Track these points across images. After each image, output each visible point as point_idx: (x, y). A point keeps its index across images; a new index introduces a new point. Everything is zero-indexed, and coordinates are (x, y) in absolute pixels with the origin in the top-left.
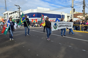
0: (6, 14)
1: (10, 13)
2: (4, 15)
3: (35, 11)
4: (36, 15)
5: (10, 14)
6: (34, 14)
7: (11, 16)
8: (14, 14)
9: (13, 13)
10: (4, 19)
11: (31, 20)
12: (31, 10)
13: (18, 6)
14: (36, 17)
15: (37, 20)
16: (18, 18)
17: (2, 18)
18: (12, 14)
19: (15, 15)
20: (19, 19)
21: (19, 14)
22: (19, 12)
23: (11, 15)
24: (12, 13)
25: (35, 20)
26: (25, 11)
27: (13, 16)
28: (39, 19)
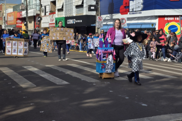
7: (54, 2)
10: (24, 14)
11: (156, 21)
16: (90, 10)
17: (15, 8)
20: (94, 13)
25: (176, 21)
27: (63, 1)
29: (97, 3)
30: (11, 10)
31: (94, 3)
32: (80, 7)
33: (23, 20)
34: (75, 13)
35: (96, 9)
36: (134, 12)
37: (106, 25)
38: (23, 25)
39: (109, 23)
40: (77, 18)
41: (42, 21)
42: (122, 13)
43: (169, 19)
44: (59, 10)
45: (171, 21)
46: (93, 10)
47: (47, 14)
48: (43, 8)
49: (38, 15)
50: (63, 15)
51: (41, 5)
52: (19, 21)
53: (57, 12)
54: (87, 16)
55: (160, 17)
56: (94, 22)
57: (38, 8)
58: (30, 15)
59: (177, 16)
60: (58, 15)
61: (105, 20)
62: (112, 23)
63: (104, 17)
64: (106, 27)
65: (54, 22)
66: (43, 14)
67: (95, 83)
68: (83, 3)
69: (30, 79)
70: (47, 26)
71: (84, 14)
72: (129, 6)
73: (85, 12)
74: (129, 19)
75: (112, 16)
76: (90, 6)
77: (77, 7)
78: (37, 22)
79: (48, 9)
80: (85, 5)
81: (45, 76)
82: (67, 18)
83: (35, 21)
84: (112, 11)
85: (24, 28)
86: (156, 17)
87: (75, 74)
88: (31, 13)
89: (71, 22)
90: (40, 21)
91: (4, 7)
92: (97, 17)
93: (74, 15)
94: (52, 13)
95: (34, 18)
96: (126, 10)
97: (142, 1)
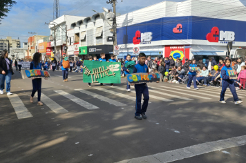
0: (59, 25)
1: (76, 21)
2: (55, 29)
4: (184, 28)
5: (74, 25)
6: (179, 25)
7: (78, 34)
8: (90, 24)
9: (88, 20)
10: (52, 44)
14: (186, 38)
15: (191, 50)
16: (108, 40)
17: (44, 39)
18: (83, 26)
19: (95, 28)
20: (111, 43)
21: (111, 23)
22: (112, 14)
23: (76, 30)
24: (80, 23)
25: (179, 50)
26: (134, 12)
27: (86, 33)
28: (200, 45)
29: (114, 35)
30: (41, 41)
31: (112, 35)
32: (99, 38)
33: (52, 48)
34: (95, 43)
35: (113, 40)
36: (144, 43)
37: (122, 53)
38: (52, 53)
39: (124, 51)
40: (97, 47)
41: (68, 50)
42: (135, 43)
44: (82, 41)
45: (175, 49)
46: (111, 41)
47: (72, 44)
48: (69, 39)
49: (65, 45)
50: (85, 44)
51: (67, 37)
52: (49, 50)
53: (80, 42)
54: (106, 46)
55: (166, 46)
56: (112, 50)
57: (64, 39)
58: (57, 45)
59: (177, 46)
60: (81, 45)
61: (121, 49)
62: (126, 51)
63: (120, 46)
64: (121, 55)
65: (78, 50)
66: (68, 44)
67: (123, 107)
68: (102, 35)
69: (61, 104)
70: (72, 53)
71: (104, 44)
72: (140, 38)
73: (104, 42)
74: (141, 48)
75: (126, 46)
76: (109, 37)
77: (97, 38)
78: (64, 50)
79: (72, 40)
80: (104, 37)
81: (76, 100)
82: (88, 48)
83: (62, 50)
84: (126, 41)
85: (52, 55)
86: (163, 46)
87: (102, 98)
88: (59, 43)
89: (92, 50)
90: (66, 50)
91: (36, 38)
92: (114, 47)
93: (95, 45)
94: (76, 43)
95: (61, 47)
96: (138, 40)
97: (150, 33)
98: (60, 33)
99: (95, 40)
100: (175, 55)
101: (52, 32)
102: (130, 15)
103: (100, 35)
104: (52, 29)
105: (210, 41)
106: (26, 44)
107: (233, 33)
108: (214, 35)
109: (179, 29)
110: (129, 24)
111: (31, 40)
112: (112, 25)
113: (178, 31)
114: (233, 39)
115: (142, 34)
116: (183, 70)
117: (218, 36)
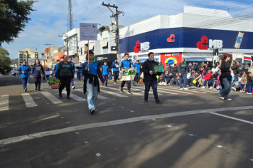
0: (71, 37)
2: (67, 40)
3: (175, 22)
4: (177, 38)
6: (172, 35)
7: (87, 45)
11: (159, 57)
12: (158, 17)
13: (114, 6)
14: (178, 47)
15: (183, 56)
16: (112, 50)
17: (59, 50)
19: (101, 39)
20: (115, 52)
21: (114, 35)
22: (115, 27)
23: (85, 42)
25: (173, 57)
26: (135, 25)
27: (94, 44)
28: (191, 53)
29: (117, 45)
30: (56, 51)
31: (115, 45)
32: (105, 48)
34: (102, 52)
35: (117, 49)
36: (144, 51)
40: (104, 56)
41: (79, 59)
42: (136, 52)
43: (168, 55)
45: (169, 57)
46: (114, 50)
47: (83, 53)
48: (80, 49)
49: (76, 54)
51: (78, 47)
54: (111, 54)
55: (162, 54)
59: (171, 53)
66: (80, 54)
71: (109, 53)
72: (140, 47)
73: (109, 51)
74: (139, 56)
76: (112, 47)
77: (104, 48)
79: (83, 50)
80: (109, 47)
86: (159, 54)
88: (71, 53)
91: (51, 49)
92: (118, 55)
93: (102, 53)
94: (86, 52)
95: (74, 56)
96: (138, 49)
97: (148, 43)
98: (72, 44)
99: (102, 49)
100: (169, 61)
101: (65, 43)
102: (132, 27)
103: (106, 45)
104: (65, 40)
105: (200, 48)
106: (43, 54)
107: (221, 41)
108: (204, 44)
109: (172, 38)
110: (131, 35)
111: (48, 50)
112: (115, 36)
113: (171, 41)
114: (221, 46)
115: (141, 44)
116: (170, 74)
117: (208, 44)
